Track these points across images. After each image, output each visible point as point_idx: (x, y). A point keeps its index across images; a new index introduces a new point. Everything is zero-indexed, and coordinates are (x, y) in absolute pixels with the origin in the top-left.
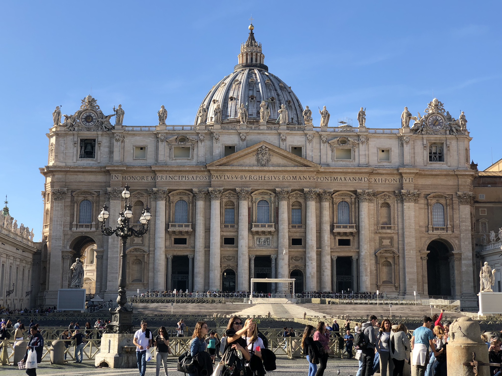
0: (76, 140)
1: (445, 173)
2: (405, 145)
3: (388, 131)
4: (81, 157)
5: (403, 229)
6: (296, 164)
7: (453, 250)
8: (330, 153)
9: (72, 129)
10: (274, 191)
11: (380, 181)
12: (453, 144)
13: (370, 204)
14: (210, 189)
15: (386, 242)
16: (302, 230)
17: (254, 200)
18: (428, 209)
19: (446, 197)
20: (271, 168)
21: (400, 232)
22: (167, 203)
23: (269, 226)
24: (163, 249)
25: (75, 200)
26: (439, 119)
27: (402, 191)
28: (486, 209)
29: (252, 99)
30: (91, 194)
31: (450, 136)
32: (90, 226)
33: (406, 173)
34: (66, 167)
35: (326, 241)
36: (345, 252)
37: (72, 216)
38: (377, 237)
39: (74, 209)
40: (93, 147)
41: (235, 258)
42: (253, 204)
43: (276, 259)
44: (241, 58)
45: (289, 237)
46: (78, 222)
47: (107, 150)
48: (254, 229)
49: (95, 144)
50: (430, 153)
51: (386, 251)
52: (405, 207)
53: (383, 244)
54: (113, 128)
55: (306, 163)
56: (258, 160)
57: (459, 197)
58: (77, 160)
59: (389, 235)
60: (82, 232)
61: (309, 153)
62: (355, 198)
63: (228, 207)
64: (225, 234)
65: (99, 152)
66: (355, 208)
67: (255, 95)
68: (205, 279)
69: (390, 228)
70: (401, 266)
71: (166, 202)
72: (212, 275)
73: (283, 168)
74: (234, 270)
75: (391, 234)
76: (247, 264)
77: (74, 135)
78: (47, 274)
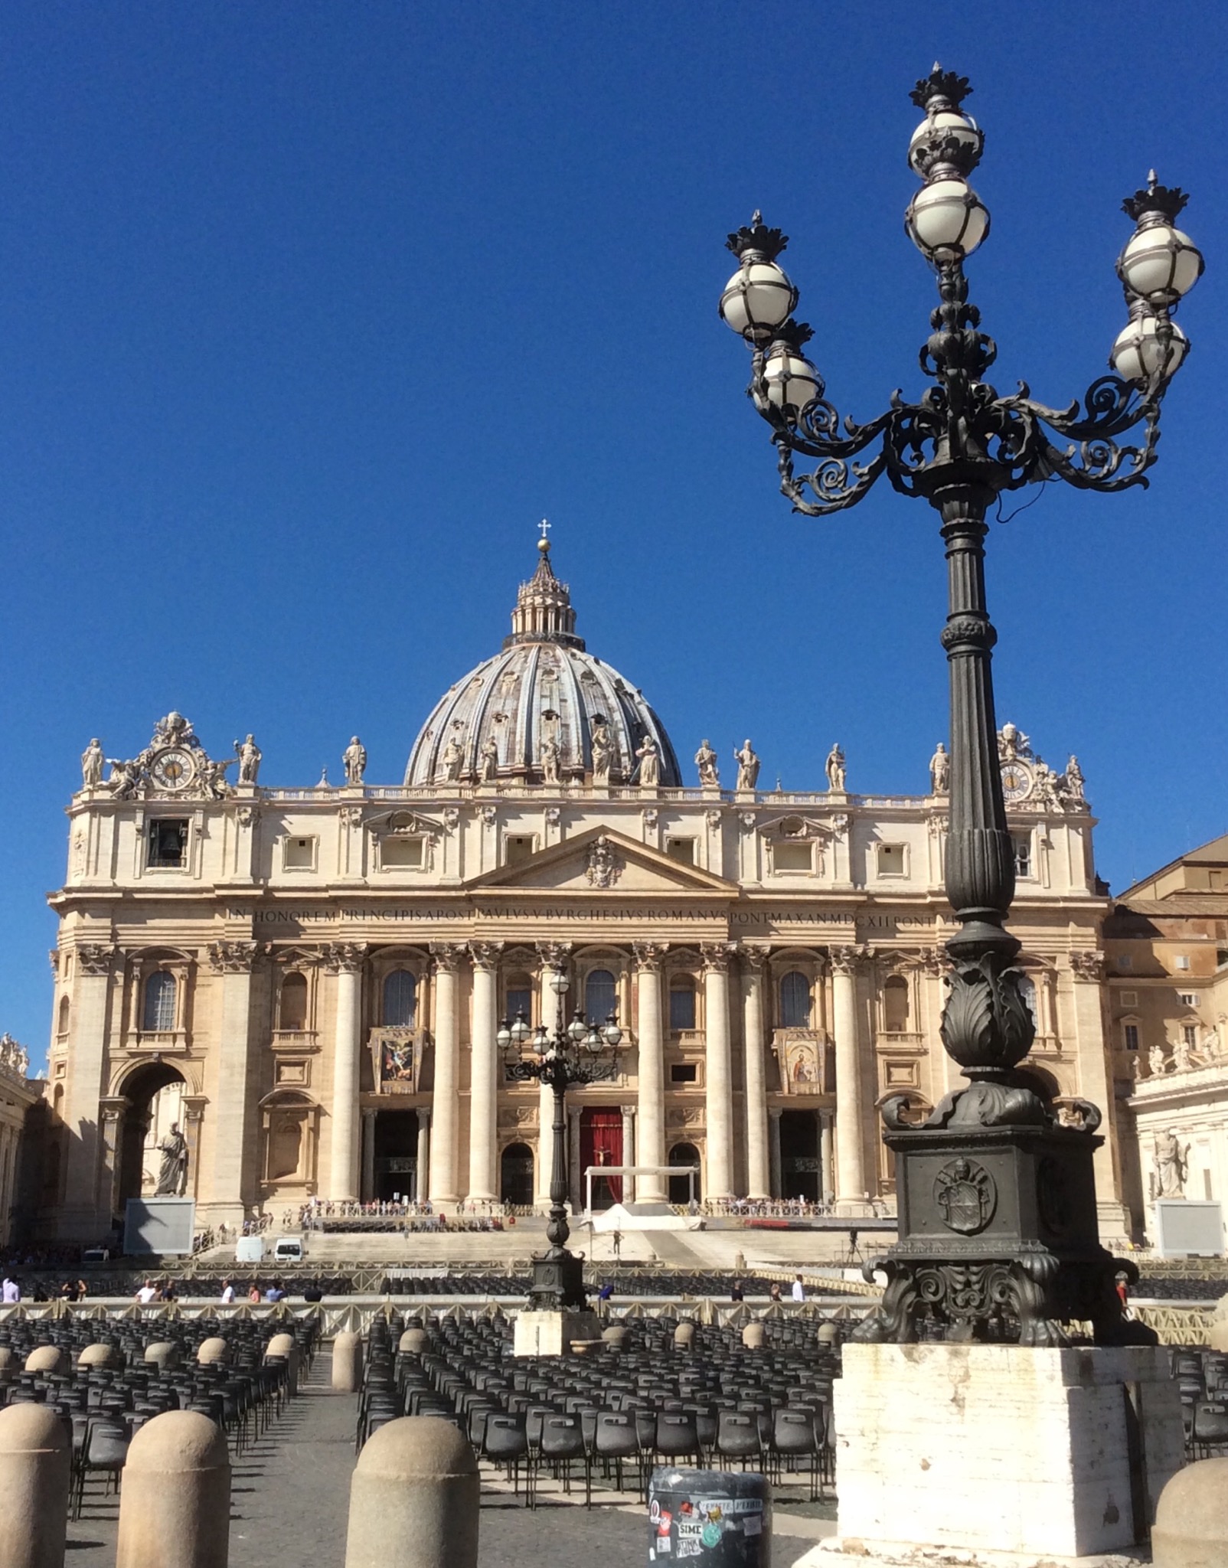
2: (940, 837)
6: (684, 881)
7: (1058, 1093)
8: (763, 855)
10: (628, 948)
11: (884, 923)
15: (901, 1074)
17: (578, 969)
19: (1040, 964)
21: (934, 1047)
22: (366, 977)
24: (356, 1093)
26: (1020, 773)
28: (1135, 993)
29: (549, 718)
31: (1045, 817)
32: (171, 1037)
34: (114, 889)
35: (755, 1072)
36: (801, 1098)
39: (130, 995)
40: (182, 841)
43: (633, 1117)
44: (520, 619)
45: (665, 1062)
46: (142, 1027)
49: (187, 832)
53: (893, 1079)
54: (234, 792)
57: (1074, 963)
58: (142, 872)
59: (907, 1057)
60: (151, 1053)
65: (197, 853)
67: (556, 709)
68: (458, 1169)
69: (908, 1039)
71: (362, 977)
72: (475, 1159)
74: (531, 1146)
77: (135, 810)
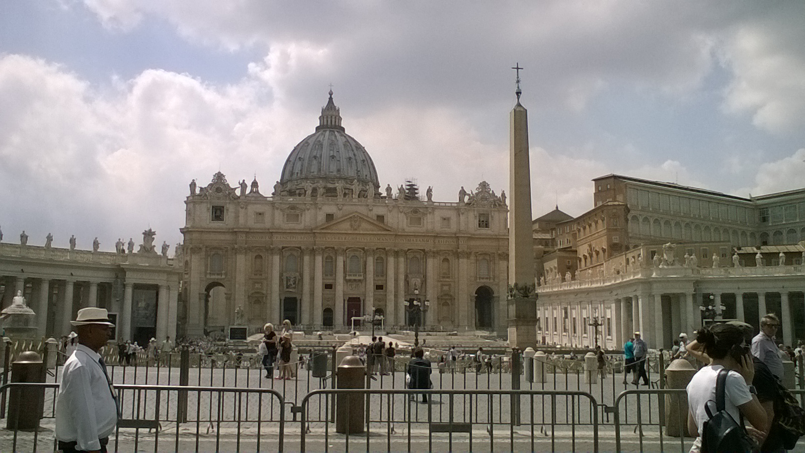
0: (209, 206)
1: (490, 237)
2: (461, 215)
3: (449, 205)
4: (213, 220)
5: (458, 278)
6: (381, 229)
7: (493, 294)
8: (405, 220)
9: (206, 198)
10: (363, 249)
11: (442, 242)
12: (496, 215)
13: (435, 260)
14: (315, 247)
15: (446, 288)
16: (384, 278)
17: (348, 255)
18: (477, 263)
19: (490, 255)
20: (361, 232)
21: (456, 280)
23: (359, 276)
24: (278, 292)
25: (209, 254)
26: (486, 196)
27: (458, 250)
30: (221, 249)
31: (493, 209)
32: (220, 274)
33: (462, 237)
34: (201, 228)
35: (401, 287)
37: (206, 266)
38: (439, 284)
39: (207, 261)
40: (222, 212)
41: (333, 299)
42: (346, 258)
43: (364, 300)
45: (374, 284)
46: (211, 271)
47: (233, 215)
48: (348, 278)
49: (224, 210)
50: (479, 221)
51: (446, 295)
52: (460, 262)
53: (443, 290)
54: (239, 197)
55: (387, 228)
56: (351, 226)
57: (499, 255)
58: (210, 222)
59: (448, 283)
60: (214, 279)
61: (390, 220)
62: (424, 255)
63: (328, 260)
64: (325, 281)
65: (227, 217)
66: (423, 262)
68: (310, 315)
69: (448, 277)
70: (456, 306)
71: (280, 257)
72: (315, 313)
73: (371, 232)
74: (333, 310)
75: (449, 282)
76: (342, 305)
77: (207, 203)
78: (188, 310)
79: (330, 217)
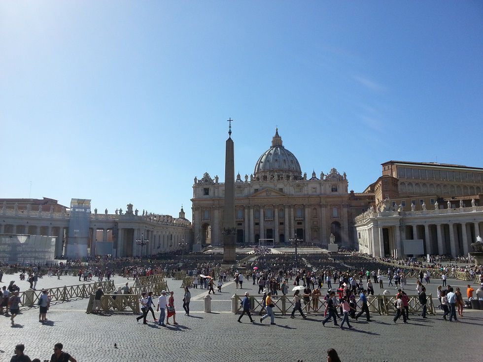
0: (202, 189)
1: (337, 196)
2: (322, 186)
4: (204, 195)
6: (281, 195)
7: (341, 225)
8: (293, 190)
9: (201, 185)
10: (272, 205)
11: (313, 200)
12: (341, 185)
13: (309, 209)
14: (250, 205)
15: (315, 223)
16: (283, 219)
18: (331, 210)
20: (271, 197)
21: (320, 219)
22: (235, 211)
23: (271, 218)
25: (203, 210)
26: (335, 175)
27: (321, 204)
30: (208, 208)
31: (339, 182)
32: (208, 220)
33: (322, 197)
34: (199, 199)
35: (292, 223)
36: (300, 227)
37: (202, 216)
38: (312, 221)
39: (202, 213)
41: (259, 230)
42: (265, 210)
43: (274, 230)
45: (279, 222)
46: (204, 218)
47: (213, 192)
49: (209, 190)
50: (332, 188)
51: (315, 226)
52: (322, 210)
54: (215, 184)
55: (284, 194)
56: (267, 194)
57: (343, 205)
60: (205, 222)
61: (286, 191)
62: (303, 207)
63: (256, 211)
64: (255, 221)
66: (303, 210)
68: (249, 238)
70: (321, 232)
72: (251, 236)
73: (276, 197)
74: (259, 234)
75: (317, 220)
79: (256, 190)
